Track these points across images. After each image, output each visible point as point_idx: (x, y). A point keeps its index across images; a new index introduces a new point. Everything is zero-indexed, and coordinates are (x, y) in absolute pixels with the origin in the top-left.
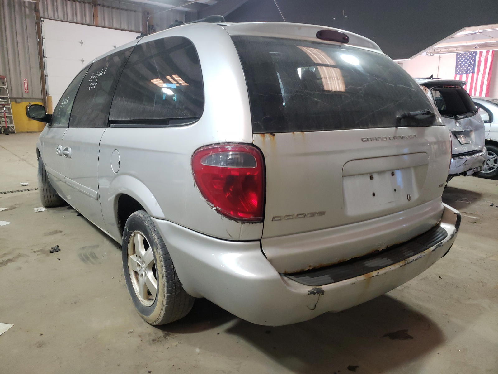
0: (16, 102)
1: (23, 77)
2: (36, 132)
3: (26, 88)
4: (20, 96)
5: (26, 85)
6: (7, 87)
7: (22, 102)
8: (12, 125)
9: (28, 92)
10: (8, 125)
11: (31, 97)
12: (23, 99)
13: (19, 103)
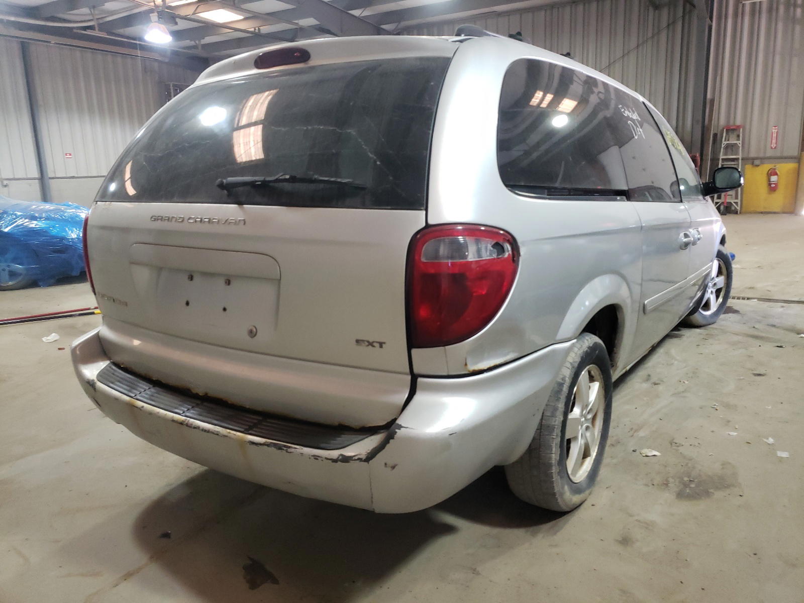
0: (753, 164)
1: (772, 122)
2: (775, 213)
3: (774, 141)
4: (761, 155)
5: (775, 135)
6: (741, 142)
7: (763, 164)
8: (736, 201)
9: (775, 148)
10: (728, 201)
11: (778, 154)
12: (763, 160)
13: (758, 166)
